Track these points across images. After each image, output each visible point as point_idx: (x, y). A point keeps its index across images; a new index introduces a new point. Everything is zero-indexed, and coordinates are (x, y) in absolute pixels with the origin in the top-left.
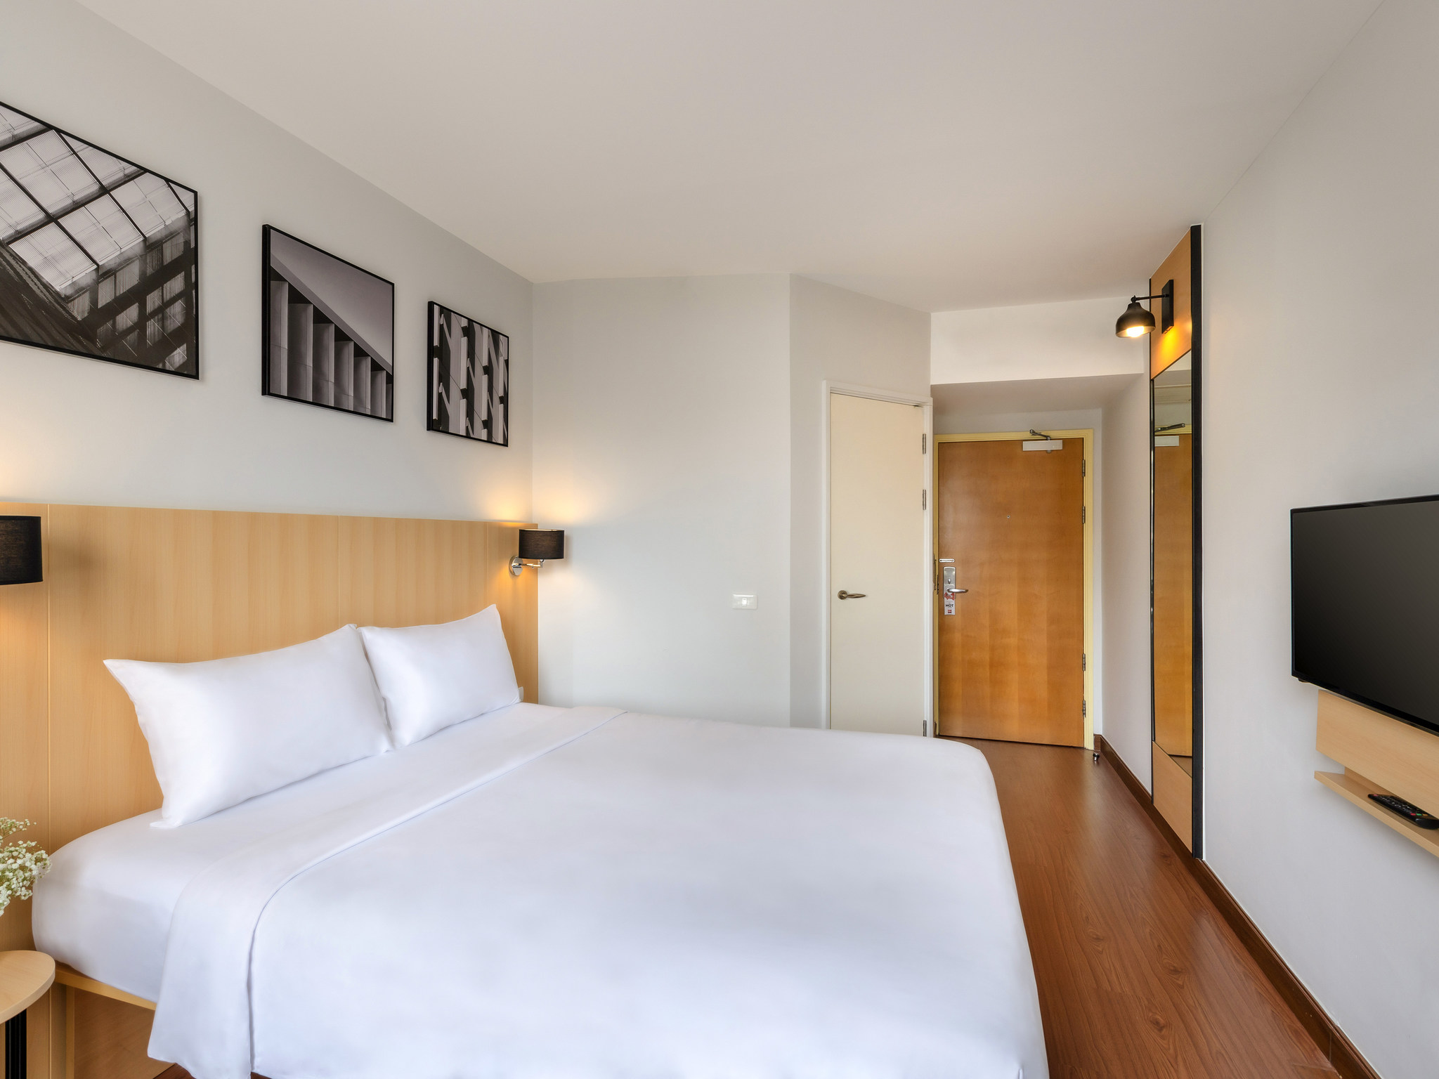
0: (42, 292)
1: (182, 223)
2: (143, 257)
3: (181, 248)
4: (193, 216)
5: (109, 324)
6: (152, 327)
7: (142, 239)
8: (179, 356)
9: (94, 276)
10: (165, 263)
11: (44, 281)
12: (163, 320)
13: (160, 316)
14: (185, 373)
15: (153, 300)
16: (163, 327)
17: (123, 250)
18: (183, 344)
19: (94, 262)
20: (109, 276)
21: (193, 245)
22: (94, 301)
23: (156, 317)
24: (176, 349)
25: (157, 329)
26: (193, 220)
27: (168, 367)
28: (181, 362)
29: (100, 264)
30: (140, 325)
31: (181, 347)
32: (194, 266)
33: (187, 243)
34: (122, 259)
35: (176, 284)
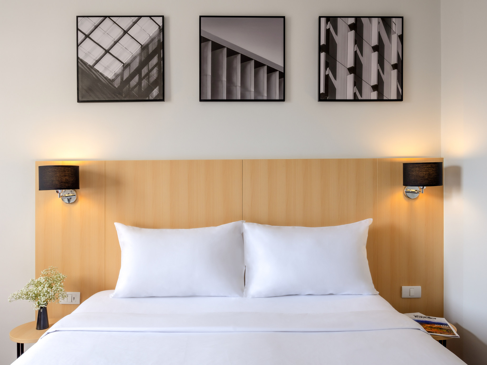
0: (104, 81)
1: (157, 33)
2: (140, 54)
3: (156, 44)
4: (161, 27)
5: (127, 86)
6: (144, 83)
7: (140, 46)
8: (155, 92)
9: (122, 68)
10: (149, 53)
11: (105, 76)
12: (148, 78)
13: (147, 77)
14: (158, 99)
15: (144, 71)
16: (148, 82)
17: (133, 54)
18: (157, 86)
19: (122, 63)
20: (128, 66)
21: (162, 41)
22: (122, 78)
23: (146, 78)
24: (154, 89)
25: (146, 83)
26: (162, 30)
27: (151, 98)
28: (156, 95)
29: (124, 63)
30: (139, 83)
31: (156, 88)
32: (162, 50)
33: (159, 41)
34: (133, 58)
35: (155, 60)
